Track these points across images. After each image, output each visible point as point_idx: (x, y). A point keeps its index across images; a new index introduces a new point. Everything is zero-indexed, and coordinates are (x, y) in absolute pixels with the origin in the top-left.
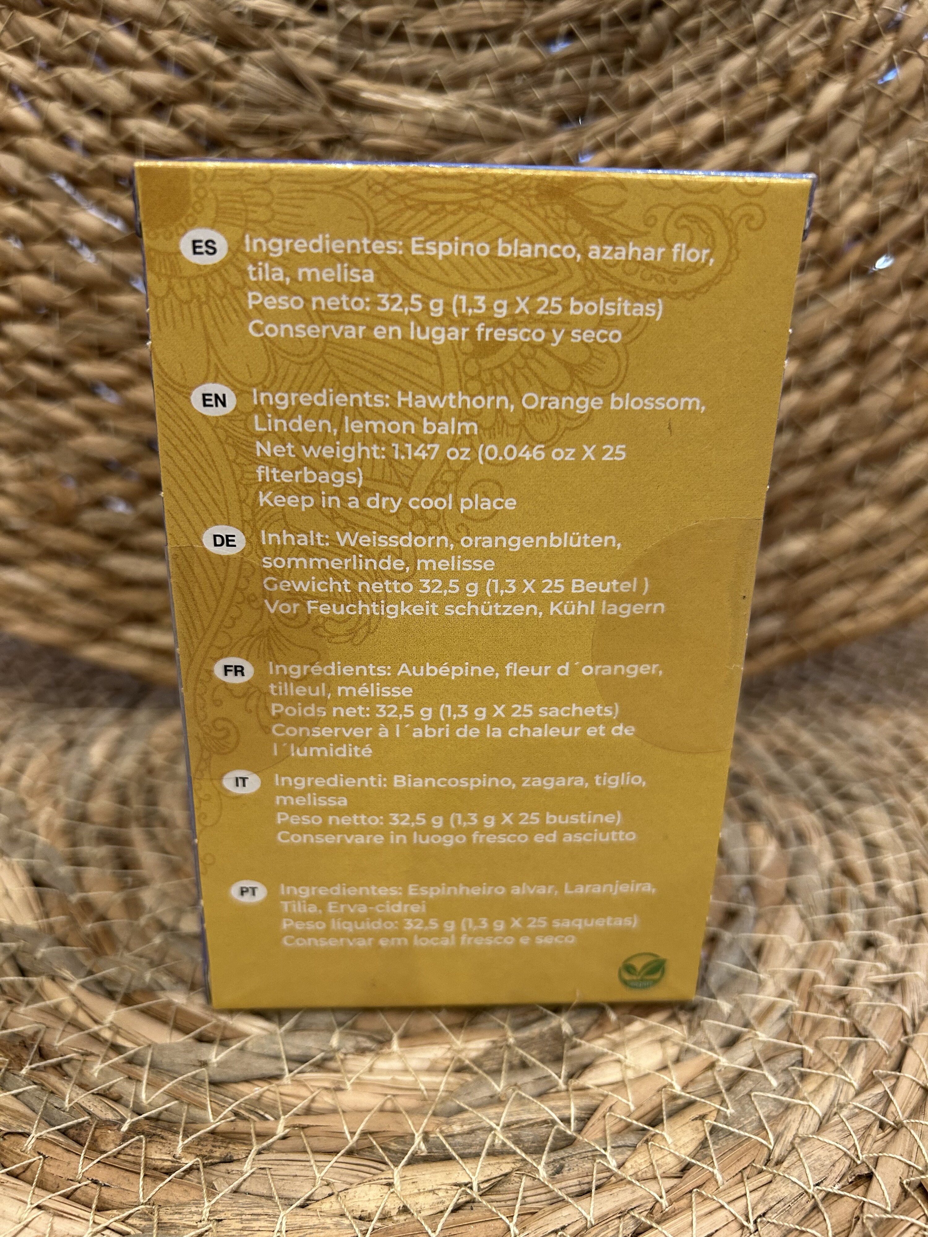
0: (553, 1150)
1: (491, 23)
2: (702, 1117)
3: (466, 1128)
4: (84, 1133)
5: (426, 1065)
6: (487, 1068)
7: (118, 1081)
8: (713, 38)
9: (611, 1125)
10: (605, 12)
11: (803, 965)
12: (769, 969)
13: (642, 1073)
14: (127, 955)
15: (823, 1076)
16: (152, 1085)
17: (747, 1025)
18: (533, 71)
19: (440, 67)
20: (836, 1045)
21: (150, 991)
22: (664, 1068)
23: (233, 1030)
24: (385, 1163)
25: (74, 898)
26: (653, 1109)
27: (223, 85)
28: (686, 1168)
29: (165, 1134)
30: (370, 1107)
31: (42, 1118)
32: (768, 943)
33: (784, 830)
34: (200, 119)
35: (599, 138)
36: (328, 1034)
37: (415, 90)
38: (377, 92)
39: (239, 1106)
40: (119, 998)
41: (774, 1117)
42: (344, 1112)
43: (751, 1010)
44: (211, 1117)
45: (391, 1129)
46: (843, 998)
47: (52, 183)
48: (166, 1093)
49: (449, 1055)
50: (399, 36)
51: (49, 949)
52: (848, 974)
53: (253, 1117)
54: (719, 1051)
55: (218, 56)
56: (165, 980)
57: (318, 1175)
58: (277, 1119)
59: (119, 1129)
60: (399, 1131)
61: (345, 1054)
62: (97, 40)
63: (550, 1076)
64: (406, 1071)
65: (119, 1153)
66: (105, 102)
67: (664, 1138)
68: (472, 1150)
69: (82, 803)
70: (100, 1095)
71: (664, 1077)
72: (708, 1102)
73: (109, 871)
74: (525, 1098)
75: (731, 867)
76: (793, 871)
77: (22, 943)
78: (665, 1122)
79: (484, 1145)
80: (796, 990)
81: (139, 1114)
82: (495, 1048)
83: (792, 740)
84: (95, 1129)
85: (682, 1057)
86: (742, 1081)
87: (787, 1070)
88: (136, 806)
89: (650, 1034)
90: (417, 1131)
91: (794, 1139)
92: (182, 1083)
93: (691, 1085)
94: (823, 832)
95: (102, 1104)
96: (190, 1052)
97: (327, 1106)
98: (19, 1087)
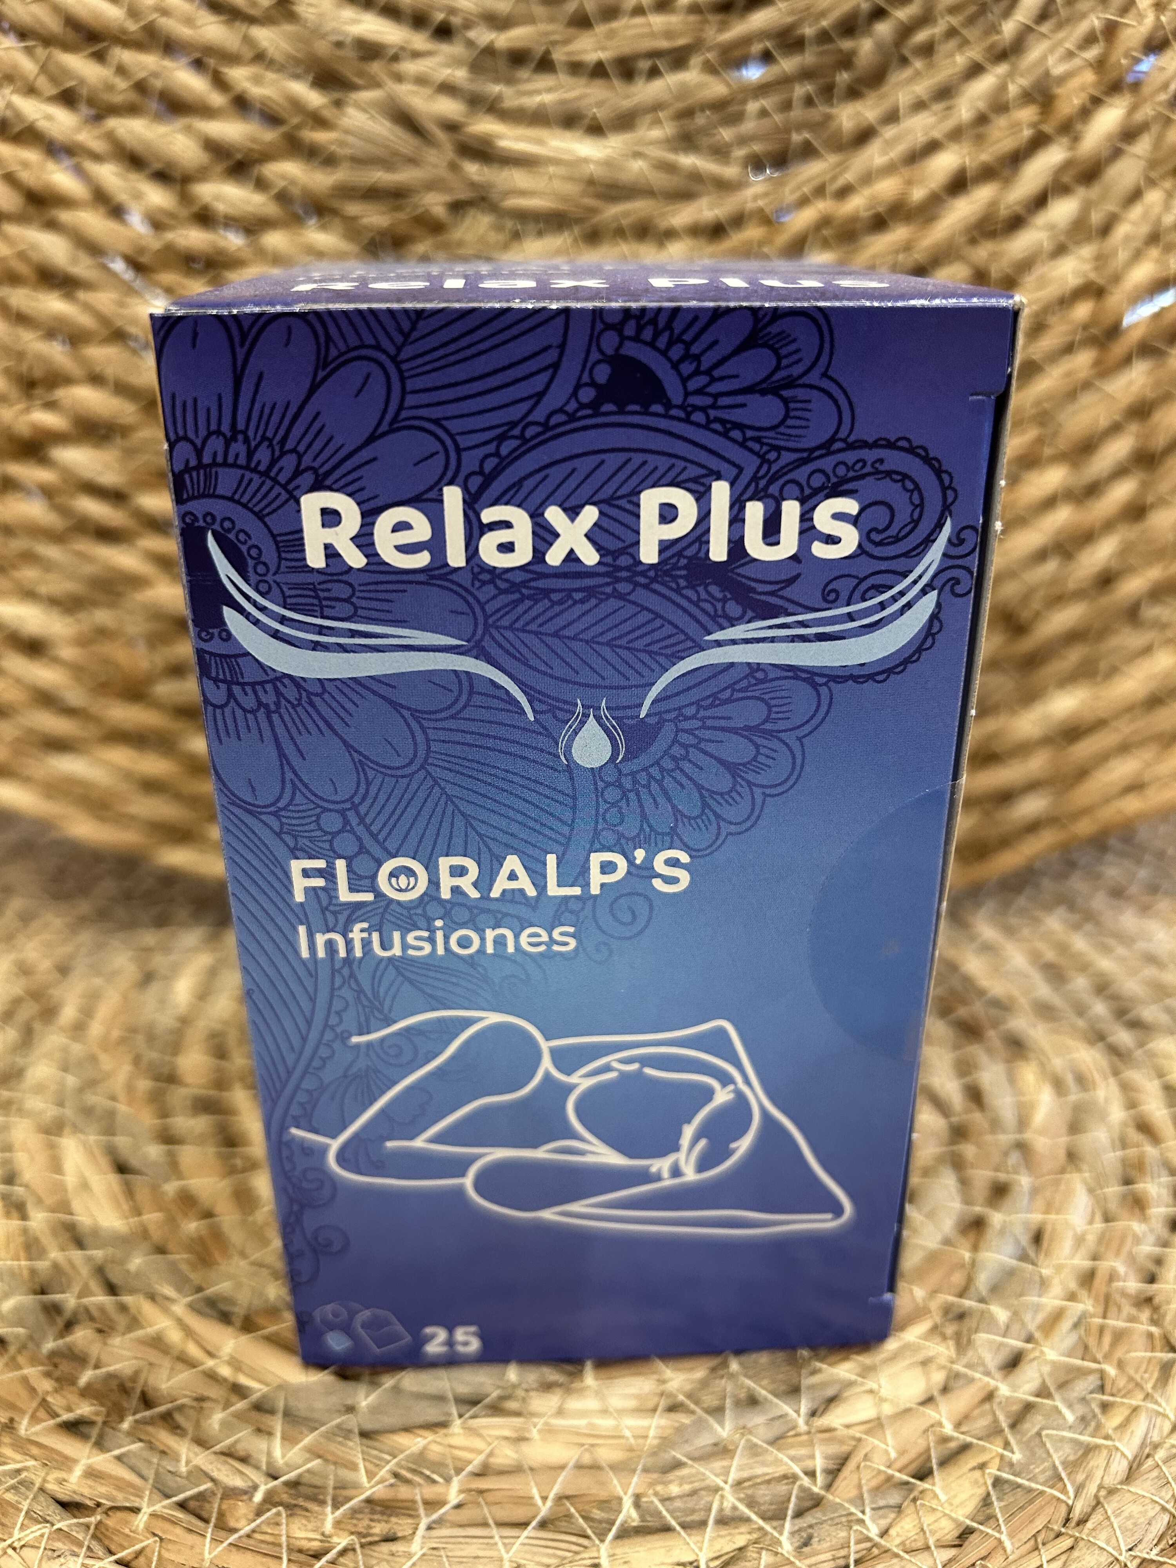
0: (798, 1514)
1: (664, 44)
2: (982, 1466)
3: (687, 1488)
4: (207, 1506)
5: (632, 1403)
6: (706, 1405)
7: (243, 1434)
8: (952, 55)
9: (868, 1479)
10: (810, 26)
11: (1095, 1257)
12: (1054, 1262)
13: (902, 1407)
14: (243, 1263)
15: (1131, 1405)
16: (289, 1440)
18: (719, 105)
19: (600, 104)
20: (1146, 1362)
21: (275, 1311)
22: (929, 1400)
24: (587, 1537)
25: (171, 1188)
26: (920, 1455)
27: (320, 137)
28: (966, 1534)
29: (309, 1505)
30: (562, 1461)
31: (154, 1486)
32: (1049, 1227)
33: (1060, 1072)
34: (293, 182)
35: (806, 189)
36: (502, 1367)
37: (568, 134)
38: (518, 139)
39: (398, 1464)
40: (237, 1321)
41: (1072, 1463)
42: (532, 1469)
43: (1033, 1318)
44: (364, 1479)
45: (594, 1491)
46: (1149, 1300)
47: (105, 268)
48: (306, 1449)
49: (657, 1390)
50: (545, 65)
51: (145, 1260)
52: (1152, 1267)
53: (417, 1479)
54: (998, 1375)
55: (314, 98)
57: (506, 1556)
58: (448, 1480)
59: (251, 1499)
60: (603, 1495)
61: (527, 1391)
62: (158, 84)
63: (786, 1415)
64: (605, 1412)
65: (254, 1531)
66: (170, 164)
67: (936, 1496)
68: (696, 1517)
69: (167, 1058)
70: (223, 1454)
71: (931, 1413)
72: (988, 1445)
73: (211, 1150)
74: (756, 1445)
75: (995, 1125)
76: (1075, 1127)
77: (110, 1251)
78: (936, 1473)
79: (710, 1510)
80: (1090, 1290)
81: (275, 1478)
82: (715, 1378)
83: (1062, 948)
84: (221, 1500)
85: (951, 1384)
86: (1029, 1416)
87: (1084, 1399)
88: (239, 1060)
89: (909, 1354)
90: (625, 1494)
91: (1099, 1490)
92: (326, 1436)
93: (965, 1421)
94: (1109, 1073)
95: (227, 1467)
96: (331, 1394)
97: (510, 1462)
98: (122, 1446)
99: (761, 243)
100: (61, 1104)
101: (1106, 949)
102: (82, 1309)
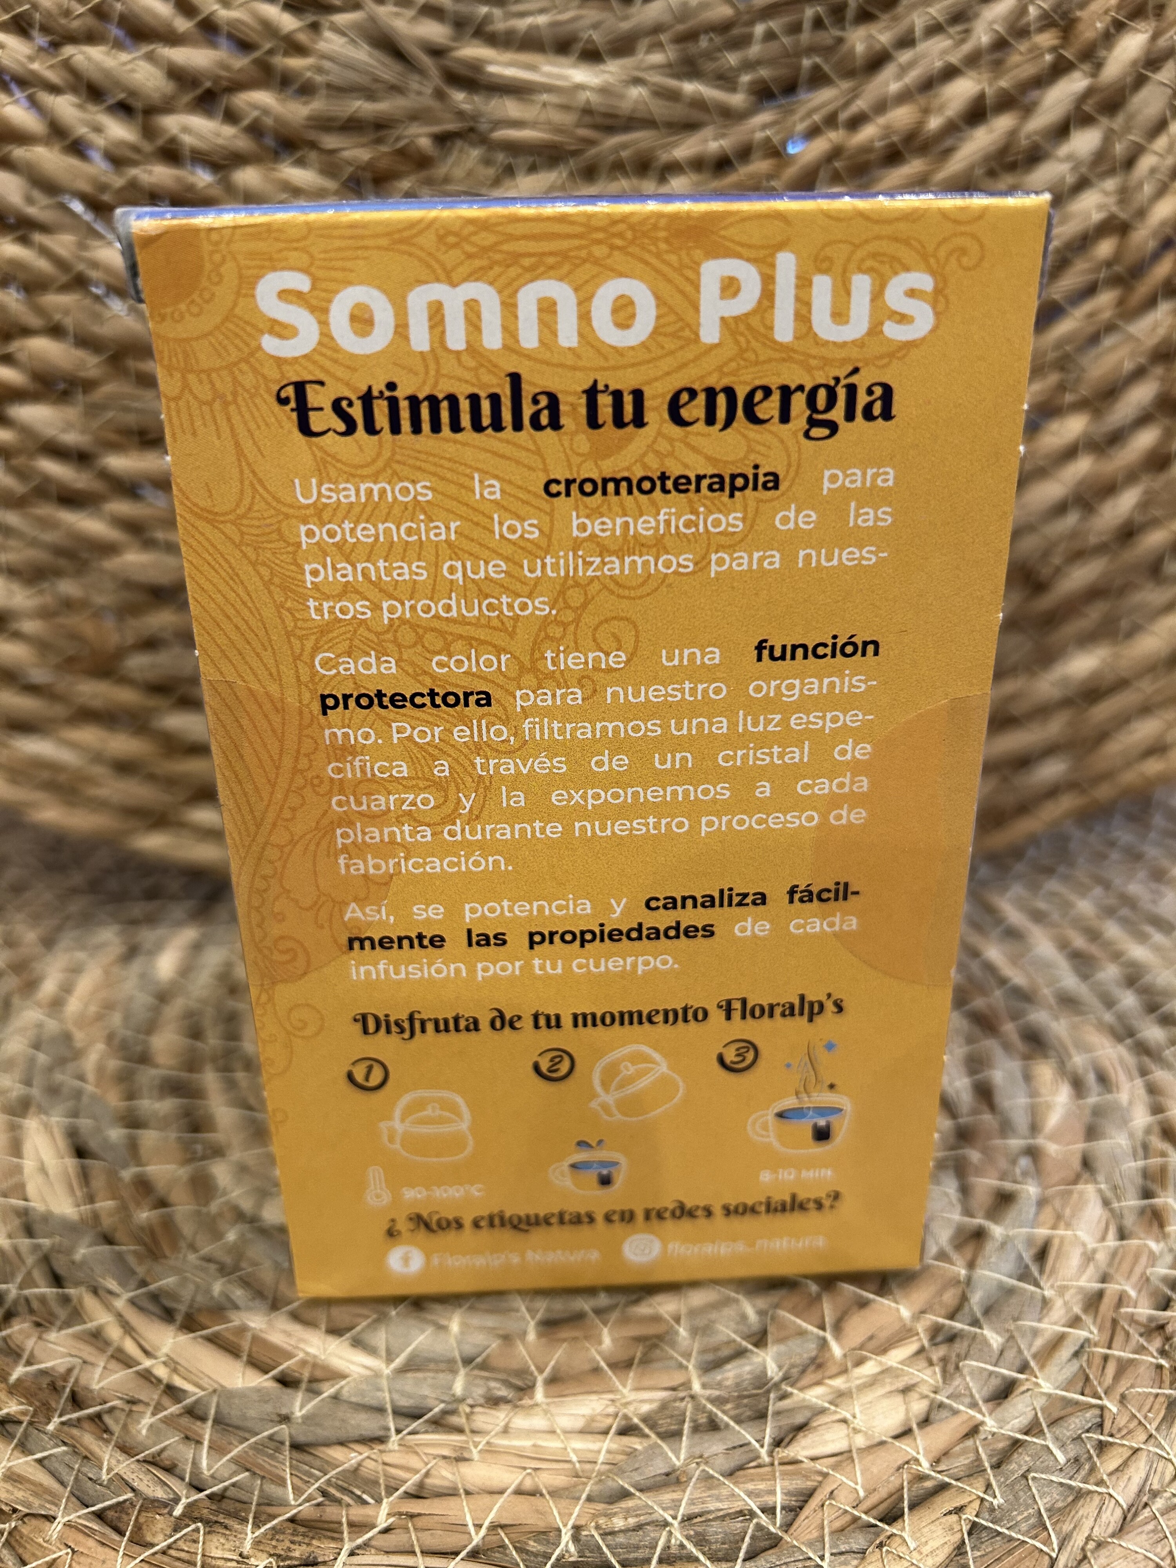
0: (752, 1556)
2: (958, 1510)
3: (632, 1521)
4: (124, 1517)
5: (579, 1424)
6: (663, 1430)
7: (172, 1441)
9: (830, 1519)
12: (1059, 1283)
13: (877, 1440)
14: (192, 1257)
15: (1131, 1448)
16: (217, 1449)
17: (1024, 1368)
18: (723, 27)
19: (595, 26)
20: (1152, 1399)
21: (219, 1310)
22: (905, 1433)
23: (326, 1368)
25: (127, 1174)
26: (891, 1495)
27: (295, 63)
29: (229, 1522)
30: (503, 1486)
31: (72, 1493)
32: (1056, 1242)
33: (1080, 1071)
35: (817, 118)
36: (449, 1377)
37: (562, 60)
38: (508, 65)
39: (328, 1482)
40: (179, 1318)
41: (1060, 1510)
42: (468, 1493)
43: (1030, 1346)
44: (291, 1496)
45: (530, 1521)
46: (1162, 1327)
47: (64, 208)
48: (234, 1461)
49: (611, 1410)
51: (92, 1249)
52: (1168, 1292)
53: (347, 1499)
54: (984, 1409)
55: (288, 22)
56: (238, 1294)
58: (379, 1501)
59: (170, 1512)
60: (541, 1525)
61: (472, 1406)
63: (749, 1444)
64: (552, 1432)
65: (169, 1547)
67: (904, 1542)
68: (639, 1554)
69: (141, 1037)
70: (145, 1461)
71: (906, 1447)
72: (967, 1488)
73: (173, 1135)
74: (712, 1477)
75: (1006, 1128)
76: (1092, 1133)
77: (57, 1239)
78: (906, 1516)
79: (655, 1547)
80: (1095, 1317)
81: (200, 1490)
82: (675, 1400)
83: (1094, 935)
84: (139, 1512)
85: (932, 1416)
86: (1016, 1456)
87: (1079, 1437)
88: (213, 1041)
89: (888, 1380)
90: (565, 1525)
91: (1086, 1543)
92: (254, 1447)
93: (944, 1459)
94: (1135, 1073)
95: (150, 1476)
96: (266, 1402)
97: (446, 1483)
98: (45, 1450)
100: (28, 1083)
101: (1142, 938)
102: (22, 1301)
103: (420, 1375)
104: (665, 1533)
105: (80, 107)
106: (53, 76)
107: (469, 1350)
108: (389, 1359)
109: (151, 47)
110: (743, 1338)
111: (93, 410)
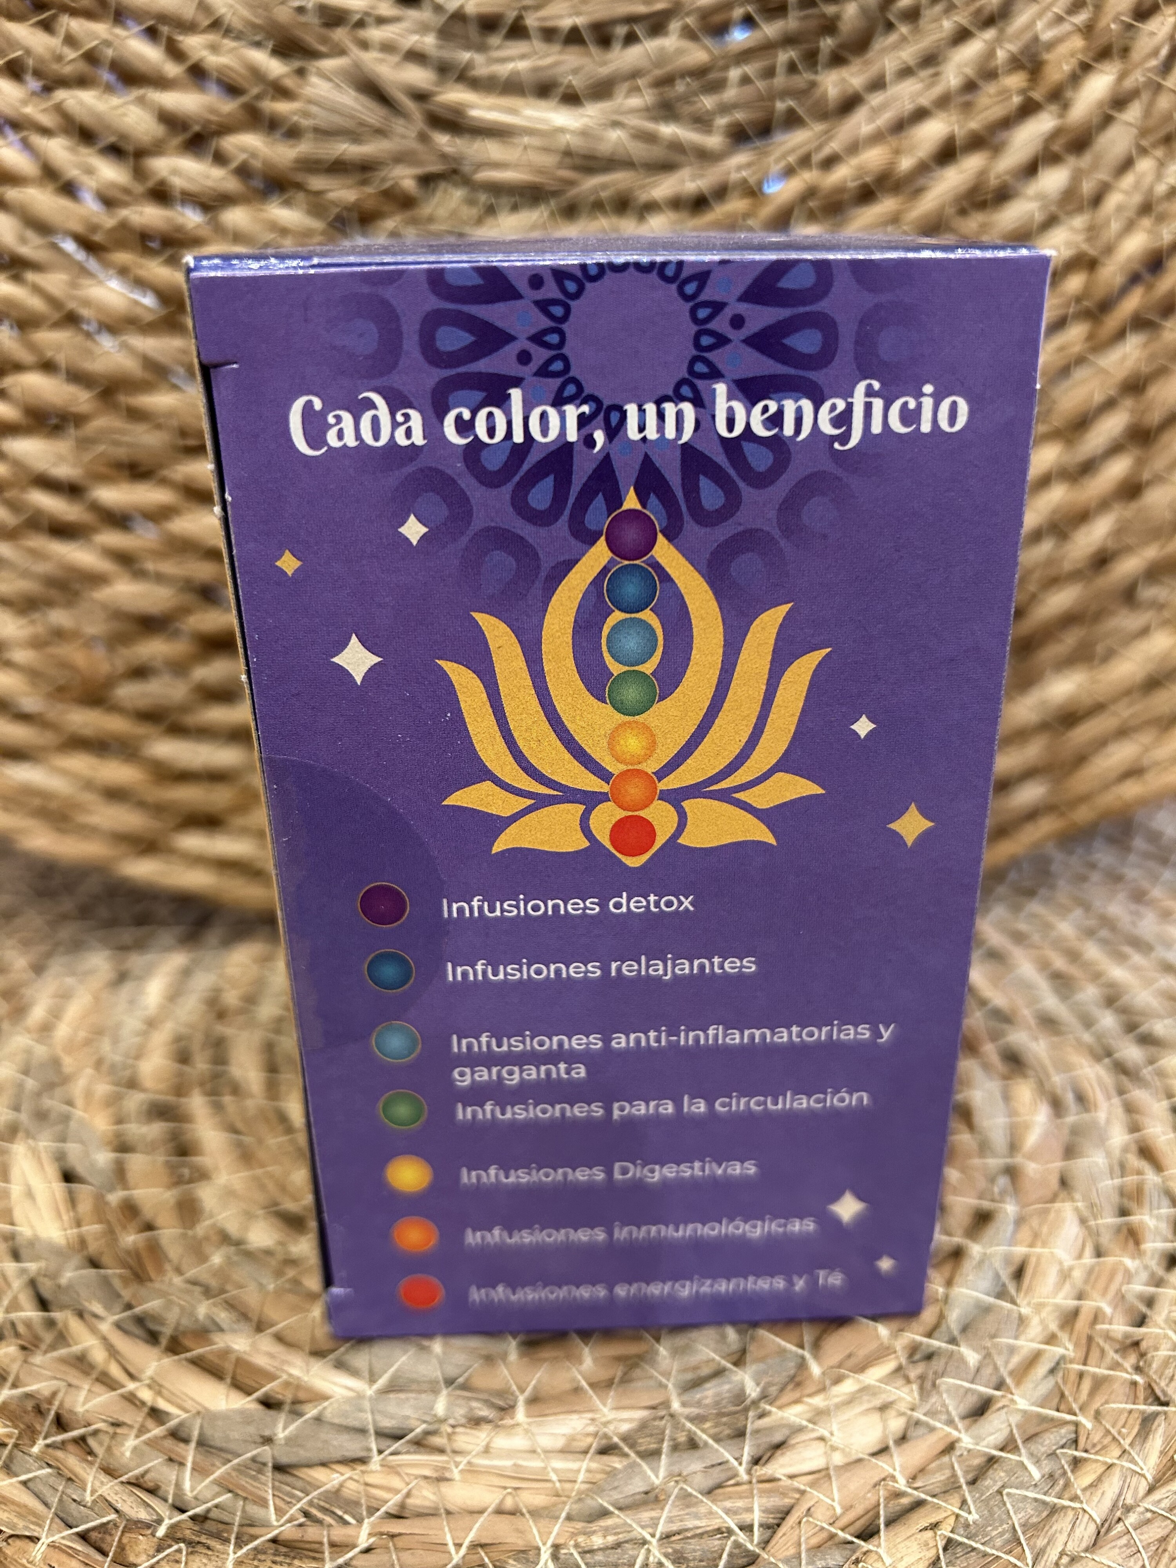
1: (638, 9)
2: (934, 1527)
3: (611, 1539)
4: (108, 1538)
5: (560, 1443)
6: (642, 1448)
7: (155, 1463)
8: (937, 20)
9: (808, 1536)
12: (1035, 1301)
13: (854, 1457)
14: (177, 1280)
15: (1105, 1463)
16: (199, 1471)
17: (1000, 1385)
18: (699, 72)
19: (575, 71)
20: (1126, 1415)
21: (203, 1333)
22: (883, 1451)
23: (309, 1390)
25: (114, 1198)
26: (867, 1512)
27: (282, 107)
29: (212, 1543)
30: (483, 1505)
31: (56, 1514)
32: (1033, 1261)
33: (1059, 1091)
34: (254, 154)
35: (791, 159)
36: (432, 1397)
37: (543, 103)
38: (490, 108)
39: (311, 1503)
40: (164, 1341)
41: (1034, 1525)
42: (448, 1513)
43: (1007, 1362)
44: (273, 1517)
45: (509, 1540)
46: (1136, 1344)
48: (217, 1482)
49: (592, 1429)
50: (518, 31)
51: (78, 1273)
52: (1144, 1309)
53: (328, 1519)
54: (960, 1425)
55: (275, 67)
56: (223, 1316)
58: (360, 1521)
59: (153, 1534)
60: (520, 1544)
61: (453, 1427)
62: (109, 52)
63: (727, 1462)
64: (533, 1452)
66: (123, 138)
67: (880, 1558)
69: (131, 1061)
70: (129, 1483)
71: (883, 1465)
72: (943, 1504)
73: (160, 1159)
74: (690, 1495)
75: (984, 1147)
76: (1070, 1152)
77: (42, 1264)
78: (882, 1533)
80: (1071, 1333)
81: (183, 1511)
82: (654, 1419)
83: (1074, 956)
84: (123, 1532)
85: (909, 1434)
86: (991, 1471)
87: (1054, 1454)
88: (201, 1065)
89: (866, 1398)
90: (544, 1544)
91: (1060, 1558)
92: (238, 1469)
93: (920, 1476)
94: (1113, 1092)
95: (133, 1498)
96: (249, 1423)
97: (427, 1503)
98: (29, 1471)
99: (746, 216)
100: (17, 1108)
101: (1121, 959)
102: (8, 1326)
103: (402, 1396)
104: (643, 1551)
105: (71, 150)
106: (46, 120)
107: (451, 1371)
108: (372, 1380)
109: (141, 92)
110: (723, 1357)
111: (84, 443)
